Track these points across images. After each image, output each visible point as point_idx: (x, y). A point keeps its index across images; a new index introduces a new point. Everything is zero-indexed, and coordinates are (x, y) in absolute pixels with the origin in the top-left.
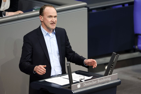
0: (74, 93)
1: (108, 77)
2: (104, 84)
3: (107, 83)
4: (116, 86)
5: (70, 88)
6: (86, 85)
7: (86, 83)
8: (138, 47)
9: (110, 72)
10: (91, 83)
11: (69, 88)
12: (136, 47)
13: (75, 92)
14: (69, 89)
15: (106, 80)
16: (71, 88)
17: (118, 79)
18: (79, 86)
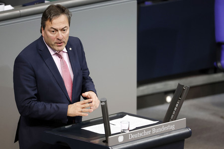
1: (170, 124)
3: (169, 134)
4: (184, 140)
5: (106, 141)
6: (132, 137)
7: (133, 134)
8: (221, 63)
9: (173, 116)
10: (141, 135)
11: (104, 141)
12: (219, 65)
14: (104, 144)
15: (167, 128)
16: (107, 143)
17: (187, 127)
18: (121, 139)
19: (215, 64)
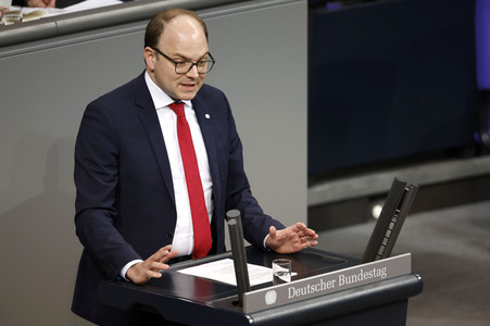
0: (253, 323)
1: (378, 266)
2: (362, 290)
3: (375, 287)
4: (407, 300)
5: (239, 303)
6: (296, 293)
7: (297, 286)
9: (383, 248)
10: (314, 289)
11: (235, 303)
12: (485, 137)
13: (258, 318)
14: (235, 309)
15: (370, 275)
16: (242, 306)
17: (413, 273)
18: (271, 297)
19: (476, 135)
